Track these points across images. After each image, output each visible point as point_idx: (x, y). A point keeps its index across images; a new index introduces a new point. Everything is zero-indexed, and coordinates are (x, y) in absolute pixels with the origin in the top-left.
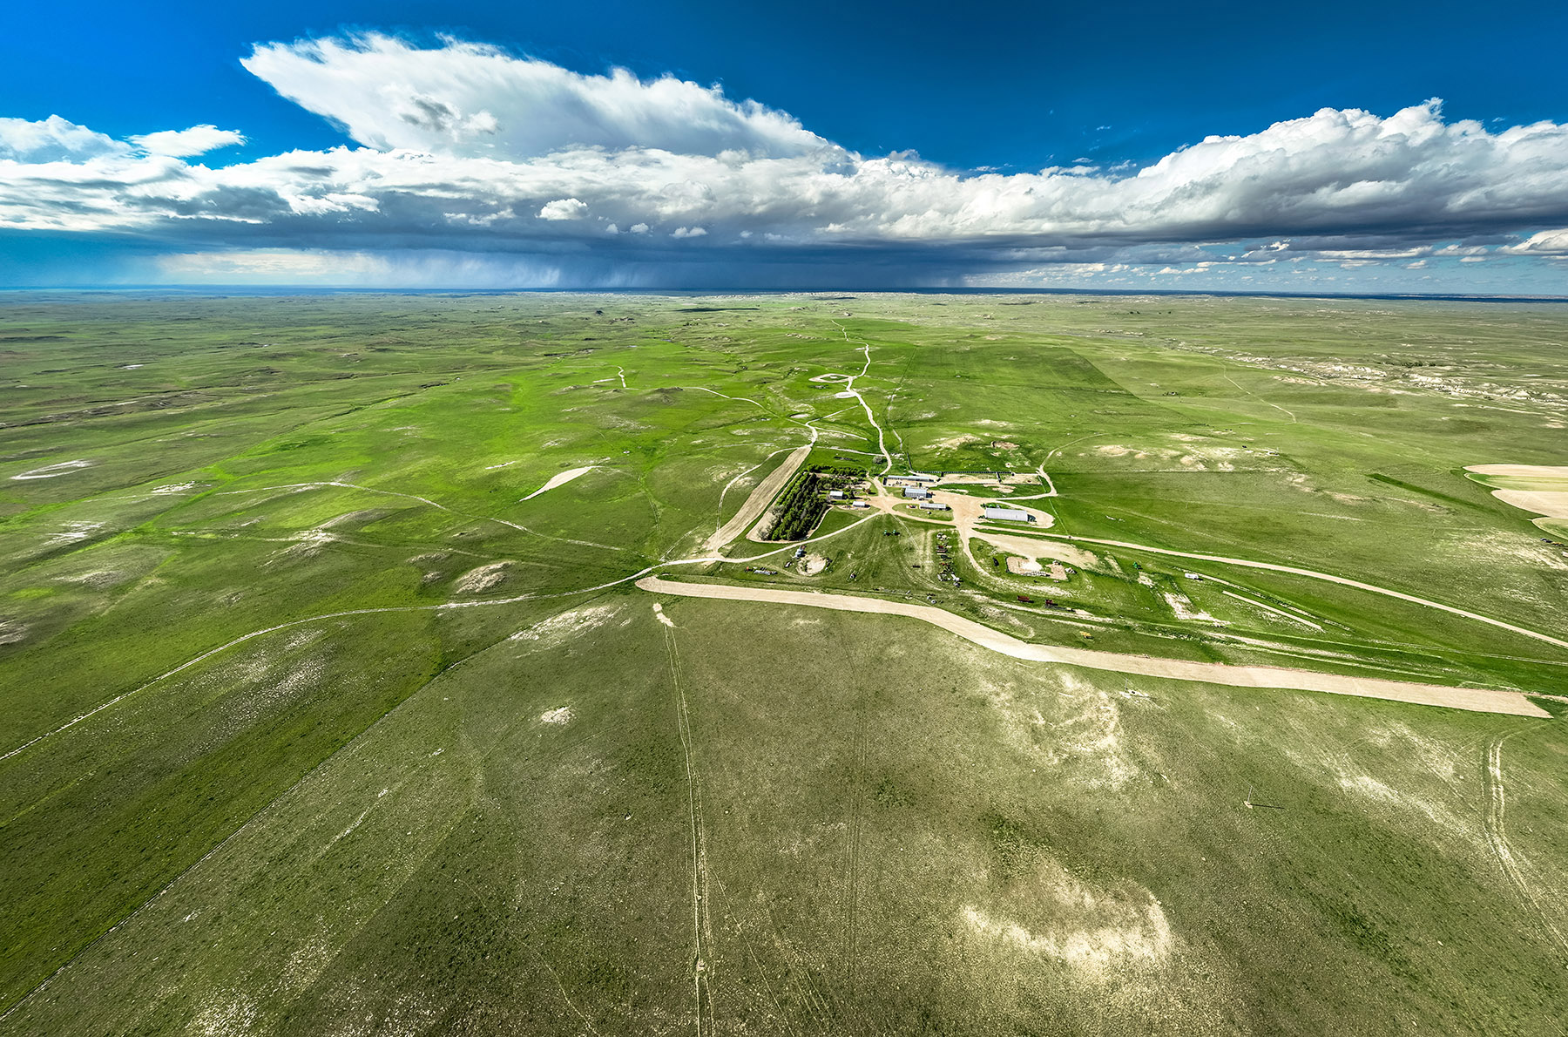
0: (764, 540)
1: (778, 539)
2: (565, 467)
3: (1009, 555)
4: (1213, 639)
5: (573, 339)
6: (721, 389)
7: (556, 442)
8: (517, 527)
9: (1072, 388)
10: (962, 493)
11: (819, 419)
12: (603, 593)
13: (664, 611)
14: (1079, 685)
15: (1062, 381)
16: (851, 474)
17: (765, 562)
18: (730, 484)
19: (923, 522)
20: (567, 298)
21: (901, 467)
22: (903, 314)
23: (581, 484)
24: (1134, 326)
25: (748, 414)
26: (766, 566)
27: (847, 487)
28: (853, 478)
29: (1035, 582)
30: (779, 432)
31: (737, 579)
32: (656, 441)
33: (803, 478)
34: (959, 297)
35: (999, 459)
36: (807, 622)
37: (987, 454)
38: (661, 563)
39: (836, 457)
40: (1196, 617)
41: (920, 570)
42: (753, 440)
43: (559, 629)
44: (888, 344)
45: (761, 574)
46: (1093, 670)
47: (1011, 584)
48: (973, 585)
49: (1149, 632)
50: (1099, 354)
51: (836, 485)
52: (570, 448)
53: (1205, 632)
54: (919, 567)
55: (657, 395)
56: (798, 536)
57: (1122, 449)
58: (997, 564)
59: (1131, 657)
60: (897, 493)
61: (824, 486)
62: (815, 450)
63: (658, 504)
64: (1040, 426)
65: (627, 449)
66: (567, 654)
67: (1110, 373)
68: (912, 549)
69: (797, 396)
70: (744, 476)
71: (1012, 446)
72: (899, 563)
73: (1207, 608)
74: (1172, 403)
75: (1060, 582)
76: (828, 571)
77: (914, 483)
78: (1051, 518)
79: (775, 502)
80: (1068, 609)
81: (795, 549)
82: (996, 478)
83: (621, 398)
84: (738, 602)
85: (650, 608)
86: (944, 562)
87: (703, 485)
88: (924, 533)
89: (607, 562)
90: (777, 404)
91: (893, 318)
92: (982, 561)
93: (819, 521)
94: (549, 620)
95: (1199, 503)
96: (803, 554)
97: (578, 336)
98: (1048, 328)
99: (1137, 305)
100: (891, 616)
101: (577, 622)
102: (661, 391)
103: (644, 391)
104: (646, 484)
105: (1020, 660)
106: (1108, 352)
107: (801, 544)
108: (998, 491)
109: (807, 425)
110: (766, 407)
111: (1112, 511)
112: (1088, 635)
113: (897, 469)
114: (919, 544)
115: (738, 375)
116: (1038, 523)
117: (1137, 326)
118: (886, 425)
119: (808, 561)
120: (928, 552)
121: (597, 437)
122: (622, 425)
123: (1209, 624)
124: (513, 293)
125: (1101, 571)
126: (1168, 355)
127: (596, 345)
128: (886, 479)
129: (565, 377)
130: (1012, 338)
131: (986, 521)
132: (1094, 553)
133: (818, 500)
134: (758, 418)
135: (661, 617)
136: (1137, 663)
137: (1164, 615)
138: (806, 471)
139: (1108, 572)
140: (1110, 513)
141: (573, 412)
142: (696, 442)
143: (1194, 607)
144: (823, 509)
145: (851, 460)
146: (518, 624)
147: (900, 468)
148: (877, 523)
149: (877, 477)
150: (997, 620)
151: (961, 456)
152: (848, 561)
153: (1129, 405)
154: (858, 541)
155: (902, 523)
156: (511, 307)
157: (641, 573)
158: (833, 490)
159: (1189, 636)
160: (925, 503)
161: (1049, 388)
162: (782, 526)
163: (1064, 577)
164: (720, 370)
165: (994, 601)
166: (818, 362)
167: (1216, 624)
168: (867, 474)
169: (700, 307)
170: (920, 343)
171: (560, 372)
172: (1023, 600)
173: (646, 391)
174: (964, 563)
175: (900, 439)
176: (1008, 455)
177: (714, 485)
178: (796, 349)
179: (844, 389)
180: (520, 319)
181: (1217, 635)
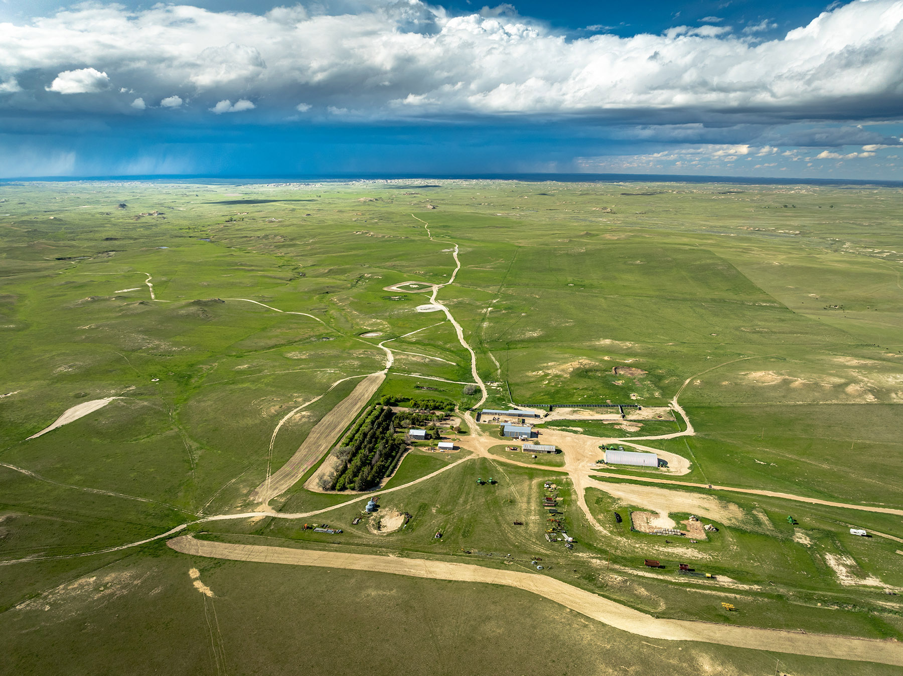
0: (327, 490)
1: (343, 488)
2: (81, 398)
3: (634, 509)
4: (884, 610)
5: (91, 240)
6: (271, 301)
7: (70, 367)
8: (23, 471)
9: (713, 300)
10: (575, 432)
11: (395, 339)
12: (127, 554)
13: (202, 578)
14: (719, 668)
15: (701, 292)
16: (436, 408)
17: (327, 518)
18: (284, 420)
19: (527, 468)
20: (84, 189)
21: (499, 399)
22: (502, 206)
23: (101, 419)
24: (788, 223)
25: (308, 332)
26: (328, 522)
27: (431, 424)
28: (438, 413)
29: (667, 542)
30: (345, 355)
31: (293, 539)
32: (192, 366)
33: (376, 413)
34: (570, 185)
35: (622, 388)
36: (381, 592)
37: (607, 383)
38: (198, 518)
39: (418, 387)
40: (863, 582)
41: (523, 527)
42: (312, 364)
43: (74, 598)
44: (482, 245)
45: (323, 533)
46: (737, 650)
47: (637, 546)
48: (589, 547)
49: (805, 602)
50: (746, 257)
51: (417, 422)
52: (87, 374)
53: (872, 601)
54: (521, 524)
55: (193, 309)
56: (370, 485)
57: (775, 376)
58: (619, 520)
59: (783, 634)
60: (494, 432)
61: (402, 423)
62: (390, 377)
63: (195, 445)
64: (674, 348)
65: (155, 376)
66: (84, 629)
67: (759, 281)
68: (512, 502)
69: (368, 310)
70: (301, 410)
71: (639, 373)
72: (497, 519)
73: (877, 573)
74: (834, 318)
75: (698, 542)
76: (407, 528)
77: (516, 420)
78: (687, 463)
79: (340, 444)
80: (708, 575)
81: (364, 502)
82: (618, 413)
83: (148, 312)
84: (294, 567)
85: (186, 574)
86: (552, 518)
87: (249, 421)
88: (527, 483)
89: (132, 516)
90: (343, 320)
91: (488, 212)
92: (601, 517)
93: (395, 467)
94: (61, 587)
95: (868, 442)
96: (375, 508)
97: (97, 235)
98: (683, 225)
99: (792, 197)
100: (486, 585)
101: (96, 589)
102: (198, 303)
103: (177, 304)
104: (179, 419)
105: (647, 639)
106: (757, 254)
107: (373, 495)
108: (620, 430)
109: (380, 346)
110: (328, 323)
111: (762, 455)
112: (731, 606)
113: (494, 401)
114: (522, 495)
115: (293, 283)
116: (671, 470)
117: (792, 223)
118: (480, 346)
119: (382, 517)
120: (533, 506)
121: (119, 360)
122: (150, 346)
123: (879, 591)
124: (18, 183)
125: (749, 528)
126: (829, 259)
127: (118, 246)
128: (479, 416)
129: (81, 286)
130: (638, 237)
131: (606, 466)
132: (740, 506)
133: (394, 440)
134: (320, 337)
135: (198, 584)
136: (790, 640)
137: (824, 580)
138: (379, 404)
139: (756, 528)
140: (759, 456)
141: (90, 329)
142: (241, 367)
143: (859, 571)
144: (400, 452)
145: (436, 390)
146: (25, 591)
147: (497, 401)
148: (469, 469)
149: (468, 412)
150: (620, 589)
151: (575, 385)
152: (433, 517)
153: (783, 320)
154: (445, 490)
155: (500, 469)
156: (16, 201)
157: (173, 531)
158: (413, 428)
159: (854, 606)
160: (530, 445)
161: (685, 300)
162: (349, 473)
163: (703, 536)
164: (271, 277)
165: (617, 567)
166: (394, 267)
167: (887, 591)
168: (456, 408)
169: (246, 198)
170: (523, 243)
171: (75, 279)
172: (653, 565)
173: (181, 302)
174: (578, 520)
175: (498, 364)
176: (634, 383)
177: (263, 422)
178: (367, 251)
179: (427, 301)
180: (27, 214)
181: (889, 605)
